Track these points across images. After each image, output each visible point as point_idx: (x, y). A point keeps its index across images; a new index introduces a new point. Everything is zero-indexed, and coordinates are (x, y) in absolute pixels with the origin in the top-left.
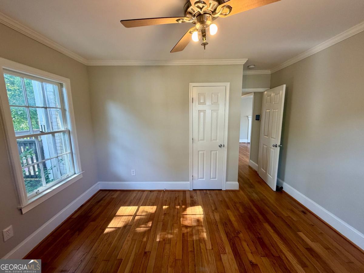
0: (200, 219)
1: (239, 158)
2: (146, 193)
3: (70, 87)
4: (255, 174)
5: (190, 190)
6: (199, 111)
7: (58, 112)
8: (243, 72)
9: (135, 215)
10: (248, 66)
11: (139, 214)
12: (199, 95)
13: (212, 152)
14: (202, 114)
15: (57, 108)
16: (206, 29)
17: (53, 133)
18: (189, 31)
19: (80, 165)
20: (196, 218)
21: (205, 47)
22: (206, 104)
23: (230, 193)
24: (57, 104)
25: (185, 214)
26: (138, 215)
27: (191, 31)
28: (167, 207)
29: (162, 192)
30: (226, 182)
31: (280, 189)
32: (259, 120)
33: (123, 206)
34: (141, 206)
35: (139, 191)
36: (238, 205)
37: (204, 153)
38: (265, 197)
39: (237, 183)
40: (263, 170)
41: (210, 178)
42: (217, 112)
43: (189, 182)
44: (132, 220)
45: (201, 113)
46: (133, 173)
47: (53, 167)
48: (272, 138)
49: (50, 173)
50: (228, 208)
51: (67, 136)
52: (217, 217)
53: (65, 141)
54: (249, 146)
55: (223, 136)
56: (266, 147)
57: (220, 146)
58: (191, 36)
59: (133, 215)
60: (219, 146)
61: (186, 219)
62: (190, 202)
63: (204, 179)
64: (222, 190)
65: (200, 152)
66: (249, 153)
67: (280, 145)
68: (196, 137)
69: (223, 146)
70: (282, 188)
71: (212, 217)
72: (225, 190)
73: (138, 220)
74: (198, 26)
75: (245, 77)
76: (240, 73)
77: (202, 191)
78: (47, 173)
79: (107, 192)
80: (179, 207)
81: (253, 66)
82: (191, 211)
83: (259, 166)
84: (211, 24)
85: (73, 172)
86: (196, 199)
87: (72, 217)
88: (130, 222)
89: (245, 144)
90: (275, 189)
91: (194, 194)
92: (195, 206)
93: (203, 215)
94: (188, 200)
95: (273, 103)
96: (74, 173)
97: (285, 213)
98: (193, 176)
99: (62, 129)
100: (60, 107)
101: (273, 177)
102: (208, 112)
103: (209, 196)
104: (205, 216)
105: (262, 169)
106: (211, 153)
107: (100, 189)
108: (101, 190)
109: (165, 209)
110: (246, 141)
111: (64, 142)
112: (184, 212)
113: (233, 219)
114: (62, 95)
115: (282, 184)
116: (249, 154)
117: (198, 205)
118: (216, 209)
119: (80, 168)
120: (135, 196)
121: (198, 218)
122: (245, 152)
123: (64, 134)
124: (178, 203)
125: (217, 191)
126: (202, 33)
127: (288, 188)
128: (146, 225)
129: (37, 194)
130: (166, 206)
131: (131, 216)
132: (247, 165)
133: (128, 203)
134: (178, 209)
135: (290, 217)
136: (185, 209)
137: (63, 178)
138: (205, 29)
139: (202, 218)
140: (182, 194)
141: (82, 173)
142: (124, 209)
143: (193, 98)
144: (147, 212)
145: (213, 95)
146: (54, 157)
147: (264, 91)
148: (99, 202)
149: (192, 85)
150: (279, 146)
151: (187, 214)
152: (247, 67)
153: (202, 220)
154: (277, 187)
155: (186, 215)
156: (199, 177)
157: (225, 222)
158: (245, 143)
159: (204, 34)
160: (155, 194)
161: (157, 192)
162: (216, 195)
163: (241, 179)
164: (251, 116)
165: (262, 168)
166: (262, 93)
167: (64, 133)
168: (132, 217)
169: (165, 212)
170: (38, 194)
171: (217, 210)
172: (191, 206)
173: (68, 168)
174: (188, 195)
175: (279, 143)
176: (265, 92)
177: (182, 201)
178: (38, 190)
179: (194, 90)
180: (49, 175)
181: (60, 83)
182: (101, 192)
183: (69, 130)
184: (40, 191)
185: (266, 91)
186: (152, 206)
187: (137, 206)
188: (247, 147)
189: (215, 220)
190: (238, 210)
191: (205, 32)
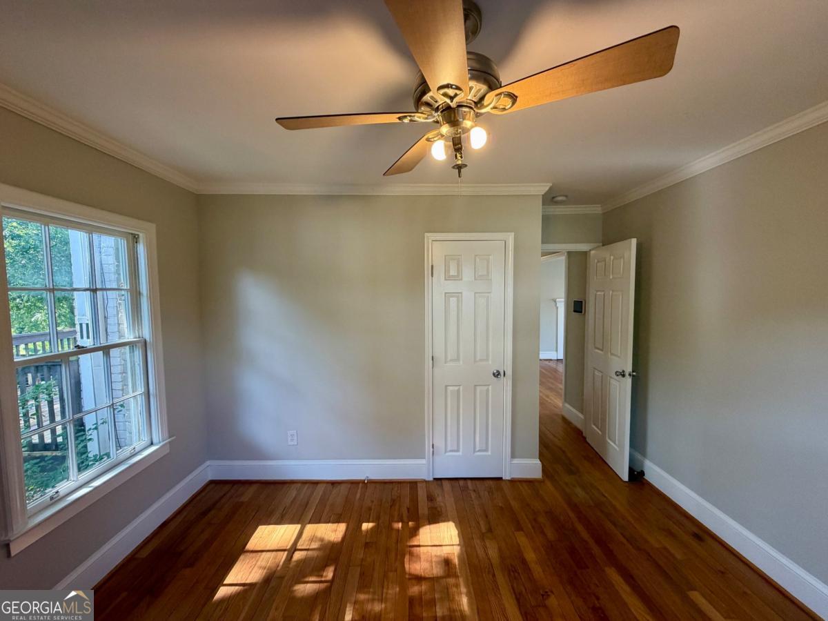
0: (452, 557)
1: (540, 396)
2: (321, 489)
3: (154, 242)
4: (577, 436)
5: (427, 479)
6: (448, 295)
7: (123, 298)
8: (543, 208)
9: (294, 549)
10: (553, 198)
11: (303, 545)
12: (447, 260)
13: (478, 389)
14: (453, 300)
15: (121, 290)
16: (462, 136)
17: (106, 350)
18: (426, 137)
19: (165, 418)
20: (443, 555)
21: (459, 172)
22: (461, 279)
23: (521, 488)
24: (122, 281)
25: (416, 543)
26: (300, 548)
27: (430, 137)
28: (371, 525)
29: (361, 484)
30: (511, 461)
31: (637, 476)
32: (581, 312)
33: (264, 524)
34: (309, 523)
35: (305, 482)
36: (542, 519)
37: (458, 391)
38: (605, 497)
39: (538, 462)
40: (596, 428)
41: (474, 451)
42: (488, 297)
43: (424, 461)
44: (284, 561)
45: (451, 299)
46: (292, 440)
47: (99, 424)
48: (612, 354)
49: (90, 439)
50: (519, 528)
51: (138, 354)
52: (493, 553)
53: (134, 364)
54: (561, 368)
55: (502, 352)
56: (600, 374)
57: (497, 375)
58: (431, 146)
59: (288, 548)
60: (494, 374)
61: (418, 557)
62: (426, 512)
63: (460, 453)
64: (504, 478)
65: (450, 388)
66: (561, 383)
67: (633, 371)
68: (439, 353)
69: (502, 374)
70: (642, 473)
71: (481, 553)
72: (508, 478)
73: (299, 562)
74: (445, 129)
75: (546, 220)
76: (537, 211)
77: (456, 484)
78: (84, 437)
79: (227, 487)
80: (400, 525)
81: (563, 198)
82: (431, 537)
83: (585, 418)
84: (472, 127)
85: (145, 440)
86: (442, 504)
87: (136, 556)
88: (279, 568)
89: (552, 362)
90: (625, 477)
91: (436, 491)
92: (438, 522)
93: (458, 548)
94: (423, 508)
95: (611, 277)
96: (149, 442)
97: (656, 540)
98: (433, 445)
99: (129, 337)
100: (128, 288)
101: (621, 446)
102: (468, 296)
103: (473, 495)
104: (464, 549)
105: (594, 427)
106: (475, 389)
107: (210, 478)
108: (212, 482)
109: (367, 531)
110: (552, 355)
111: (131, 368)
112: (414, 538)
113: (530, 556)
114: (134, 260)
115: (642, 464)
116: (562, 386)
117: (446, 520)
118: (490, 530)
119: (166, 429)
120: (294, 495)
121: (446, 555)
122: (552, 383)
123: (132, 351)
124: (399, 515)
125: (491, 482)
126: (454, 145)
127: (655, 474)
128: (319, 576)
129: (54, 500)
130: (369, 522)
131: (282, 553)
132: (557, 415)
133: (277, 515)
134: (398, 530)
135: (665, 548)
136: (416, 532)
137: (121, 457)
138: (460, 137)
139: (456, 554)
140: (406, 491)
141: (170, 442)
142: (266, 532)
143: (432, 266)
144: (322, 540)
145: (478, 260)
146: (104, 405)
147: (590, 250)
148: (205, 513)
149: (430, 237)
150: (630, 375)
151: (421, 544)
152: (550, 199)
153: (456, 561)
154: (631, 470)
155: (419, 546)
156: (449, 448)
157: (512, 565)
158: (551, 360)
159: (457, 145)
160: (343, 489)
161: (349, 486)
162: (489, 492)
163: (547, 450)
164: (563, 300)
165: (594, 424)
166: (585, 254)
167: (133, 346)
168: (286, 553)
169: (367, 541)
170: (56, 502)
171: (492, 532)
172: (430, 523)
173: (134, 430)
174: (422, 494)
175: (629, 369)
176: (592, 252)
177: (408, 509)
178: (55, 490)
179: (437, 248)
180: (89, 444)
181: (132, 234)
182: (213, 485)
183: (145, 340)
184: (62, 493)
185: (593, 249)
186: (336, 525)
187: (298, 523)
188: (556, 371)
189: (489, 559)
190: (543, 533)
191: (460, 143)
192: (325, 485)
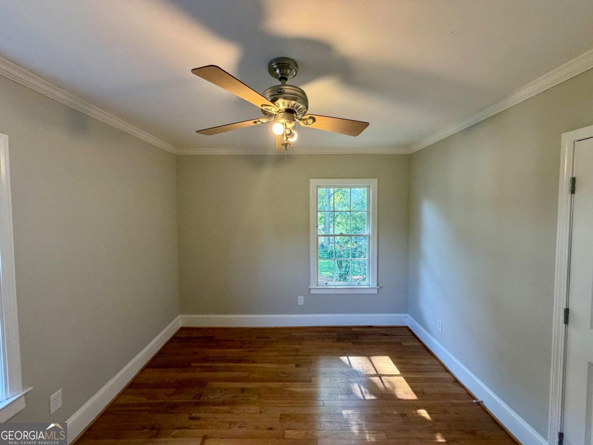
2: (443, 375)
3: (376, 187)
9: (380, 376)
11: (385, 379)
19: (376, 275)
26: (382, 378)
28: (427, 416)
34: (404, 378)
44: (368, 374)
46: (439, 327)
59: (379, 373)
73: (372, 381)
79: (409, 334)
96: (368, 284)
107: (408, 325)
109: (419, 414)
119: (375, 281)
124: (455, 438)
128: (366, 393)
131: (375, 371)
143: (573, 178)
144: (394, 388)
148: (385, 335)
149: (570, 137)
169: (409, 415)
182: (405, 329)
183: (370, 235)
186: (412, 392)
187: (400, 372)
192: (452, 377)
